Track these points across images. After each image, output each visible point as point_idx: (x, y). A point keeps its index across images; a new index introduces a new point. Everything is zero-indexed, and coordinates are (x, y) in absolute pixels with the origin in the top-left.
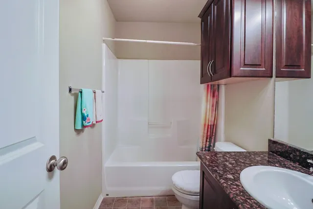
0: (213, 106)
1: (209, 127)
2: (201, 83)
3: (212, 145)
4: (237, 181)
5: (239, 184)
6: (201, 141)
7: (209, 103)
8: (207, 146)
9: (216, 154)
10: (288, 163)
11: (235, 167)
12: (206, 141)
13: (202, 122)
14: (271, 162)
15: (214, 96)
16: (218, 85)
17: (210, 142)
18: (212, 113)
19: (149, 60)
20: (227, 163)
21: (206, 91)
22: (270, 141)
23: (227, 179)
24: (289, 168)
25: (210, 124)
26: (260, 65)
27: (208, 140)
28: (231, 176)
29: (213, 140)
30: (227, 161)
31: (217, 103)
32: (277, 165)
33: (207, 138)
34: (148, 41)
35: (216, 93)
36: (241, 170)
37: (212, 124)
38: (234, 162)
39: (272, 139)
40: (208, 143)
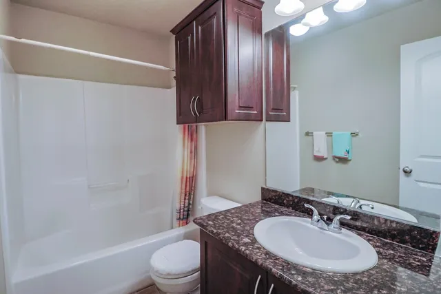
0: (191, 152)
1: (188, 180)
2: (178, 123)
3: (191, 202)
4: (254, 243)
5: (259, 246)
6: (177, 200)
7: (186, 150)
8: (186, 205)
9: (217, 216)
10: (284, 209)
11: (244, 227)
12: (185, 199)
13: (179, 175)
14: (270, 212)
15: (192, 140)
16: (197, 126)
17: (189, 199)
18: (191, 162)
19: (85, 82)
20: (234, 225)
21: (182, 133)
22: (263, 189)
23: (245, 244)
24: (287, 215)
25: (188, 176)
26: (252, 108)
27: (187, 198)
28: (246, 240)
29: (192, 196)
30: (232, 222)
31: (196, 148)
32: (277, 214)
33: (185, 195)
34: (92, 53)
35: (195, 136)
36: (253, 229)
37: (191, 176)
38: (240, 221)
39: (264, 186)
40: (187, 201)
